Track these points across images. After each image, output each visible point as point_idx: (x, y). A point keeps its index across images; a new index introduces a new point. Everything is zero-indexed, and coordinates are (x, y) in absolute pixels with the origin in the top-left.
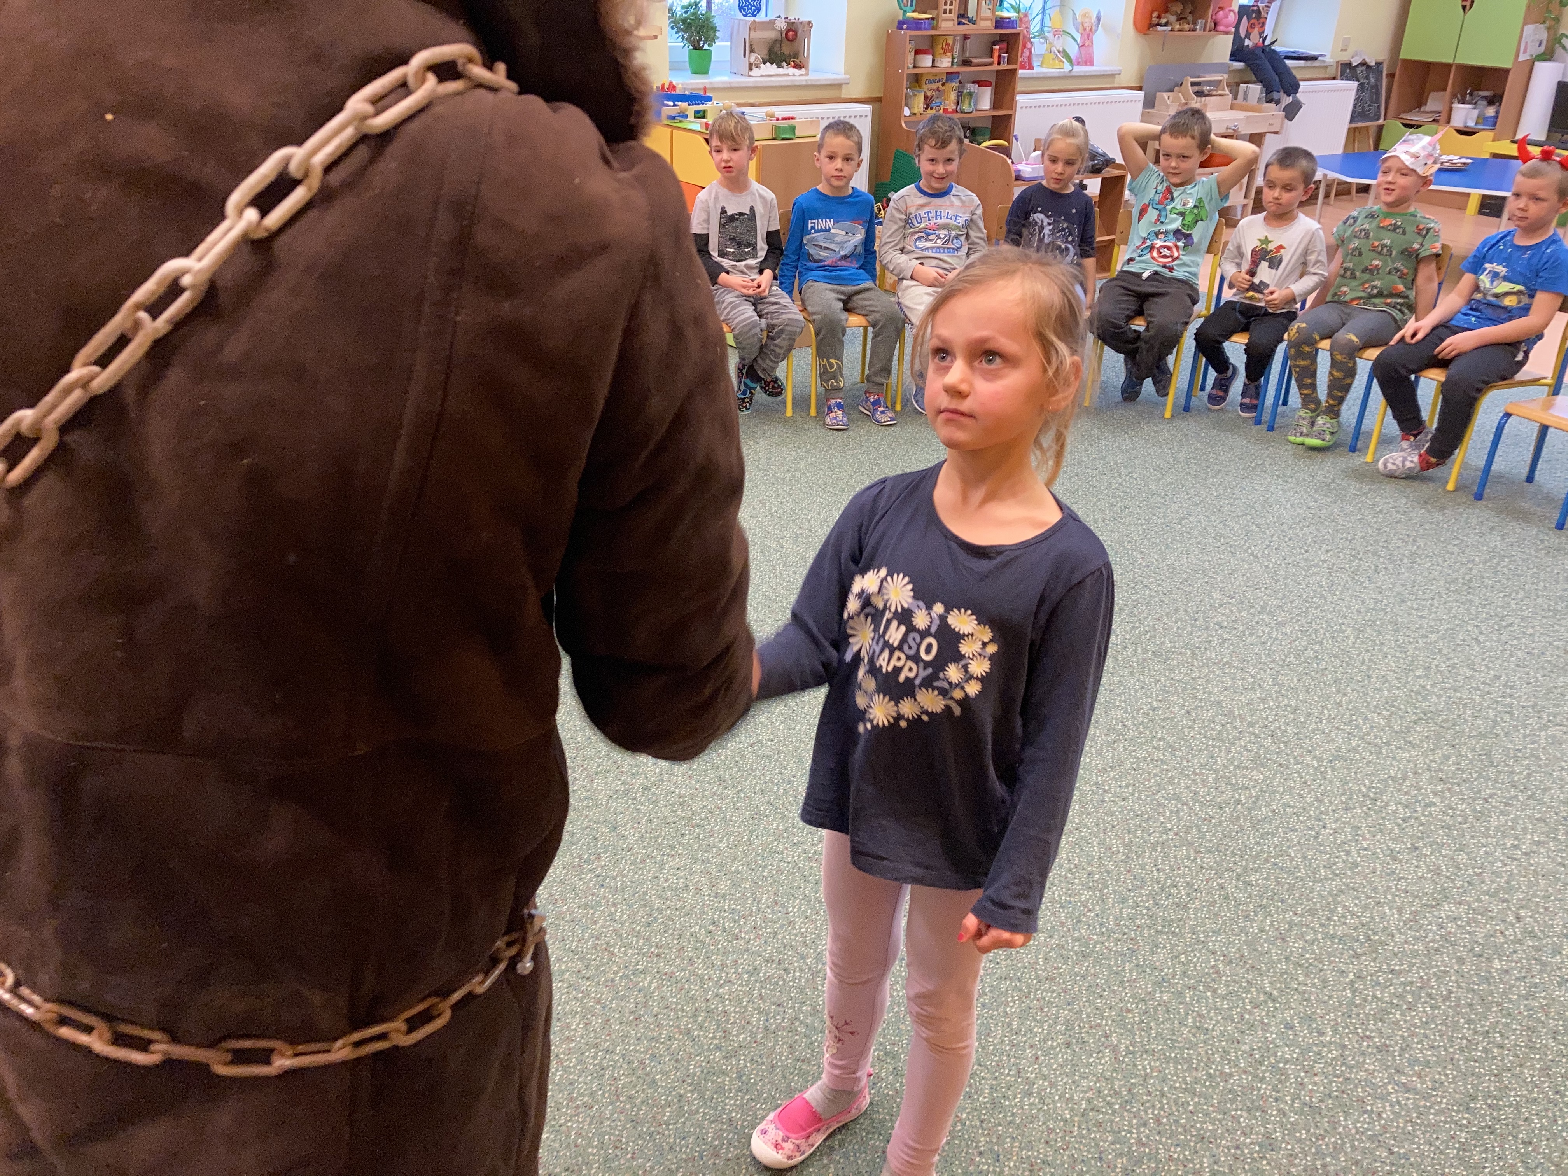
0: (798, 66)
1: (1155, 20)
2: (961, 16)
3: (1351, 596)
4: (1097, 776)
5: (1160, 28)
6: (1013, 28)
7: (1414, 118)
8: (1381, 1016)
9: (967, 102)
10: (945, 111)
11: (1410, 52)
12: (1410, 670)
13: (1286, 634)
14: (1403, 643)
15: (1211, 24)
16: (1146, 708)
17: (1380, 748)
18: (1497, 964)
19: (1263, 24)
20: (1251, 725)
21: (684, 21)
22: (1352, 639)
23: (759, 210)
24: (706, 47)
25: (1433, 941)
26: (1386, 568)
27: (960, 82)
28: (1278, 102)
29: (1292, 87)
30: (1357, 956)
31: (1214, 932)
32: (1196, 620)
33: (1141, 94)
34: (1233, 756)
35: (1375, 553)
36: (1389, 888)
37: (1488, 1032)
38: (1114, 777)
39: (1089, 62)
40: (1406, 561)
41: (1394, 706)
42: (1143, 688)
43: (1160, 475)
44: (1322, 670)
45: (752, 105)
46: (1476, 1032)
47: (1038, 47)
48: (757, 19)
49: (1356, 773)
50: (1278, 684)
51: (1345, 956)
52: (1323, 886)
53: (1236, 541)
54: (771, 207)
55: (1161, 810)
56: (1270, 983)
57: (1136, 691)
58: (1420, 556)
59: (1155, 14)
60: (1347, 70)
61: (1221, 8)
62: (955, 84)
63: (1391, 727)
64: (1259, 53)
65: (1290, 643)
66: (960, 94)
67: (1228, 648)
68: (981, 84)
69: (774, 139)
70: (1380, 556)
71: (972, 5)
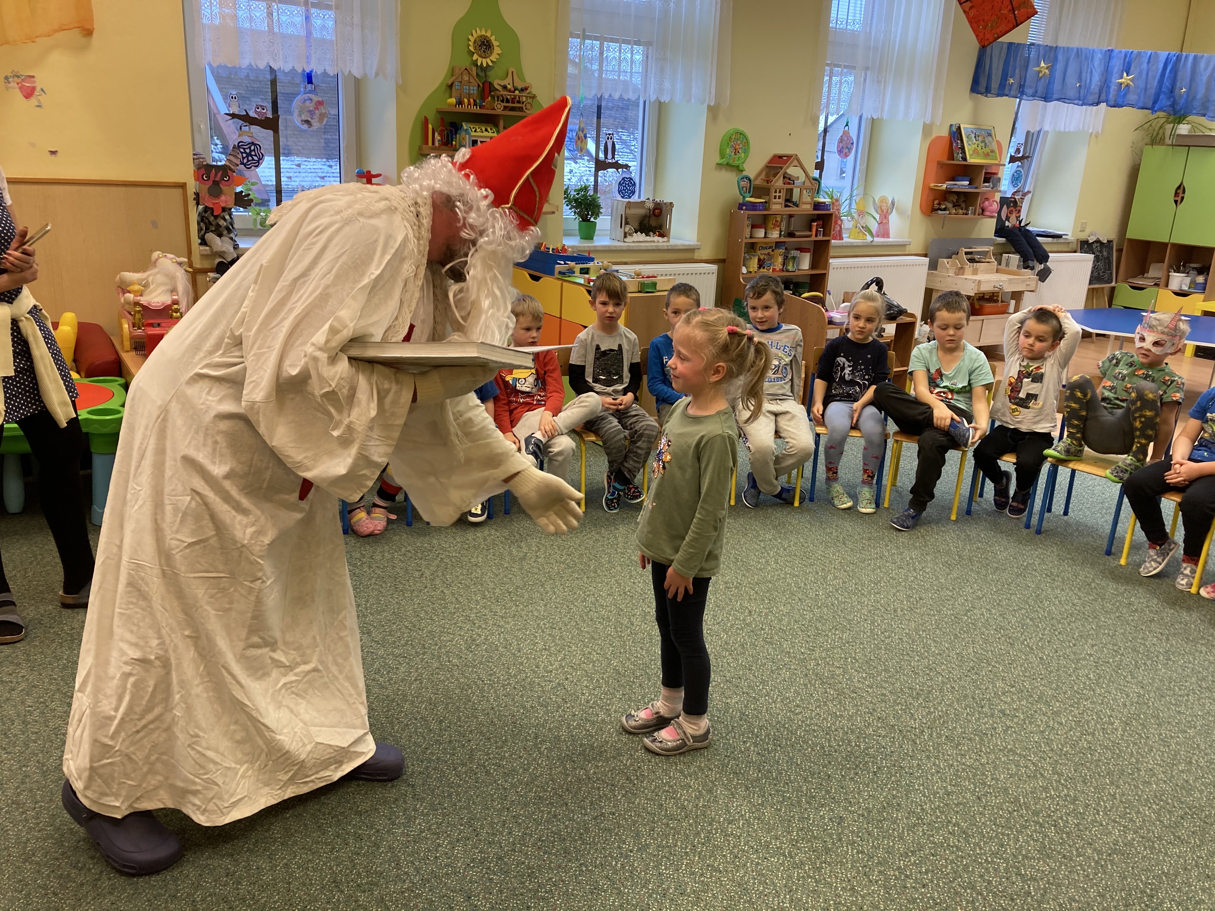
0: (662, 235)
1: (936, 206)
2: (787, 200)
3: (1116, 689)
4: (900, 860)
5: (940, 212)
6: (828, 210)
7: (1140, 282)
9: (791, 264)
10: (774, 270)
11: (1134, 233)
12: (1173, 764)
13: (1062, 724)
14: (1166, 737)
15: (979, 210)
16: (941, 792)
17: (1153, 842)
19: (1019, 211)
20: (1036, 813)
21: (576, 200)
22: (1120, 732)
23: (625, 347)
24: (592, 219)
26: (1145, 664)
27: (786, 249)
28: (1032, 268)
29: (1043, 258)
32: (982, 707)
33: (926, 260)
34: (1021, 846)
35: (1134, 650)
38: (915, 861)
39: (886, 234)
40: (1161, 658)
41: (1162, 800)
42: (938, 772)
43: (947, 570)
44: (1096, 761)
45: (626, 263)
47: (847, 223)
48: (631, 200)
49: (1133, 868)
50: (1058, 774)
53: (1014, 633)
54: (634, 345)
55: (958, 899)
57: (933, 775)
58: (1173, 653)
59: (936, 202)
60: (1085, 246)
61: (987, 199)
62: (782, 251)
63: (1161, 822)
64: (1017, 232)
65: (1065, 733)
66: (786, 258)
67: (1011, 735)
68: (802, 250)
69: (640, 292)
70: (1138, 652)
71: (796, 192)
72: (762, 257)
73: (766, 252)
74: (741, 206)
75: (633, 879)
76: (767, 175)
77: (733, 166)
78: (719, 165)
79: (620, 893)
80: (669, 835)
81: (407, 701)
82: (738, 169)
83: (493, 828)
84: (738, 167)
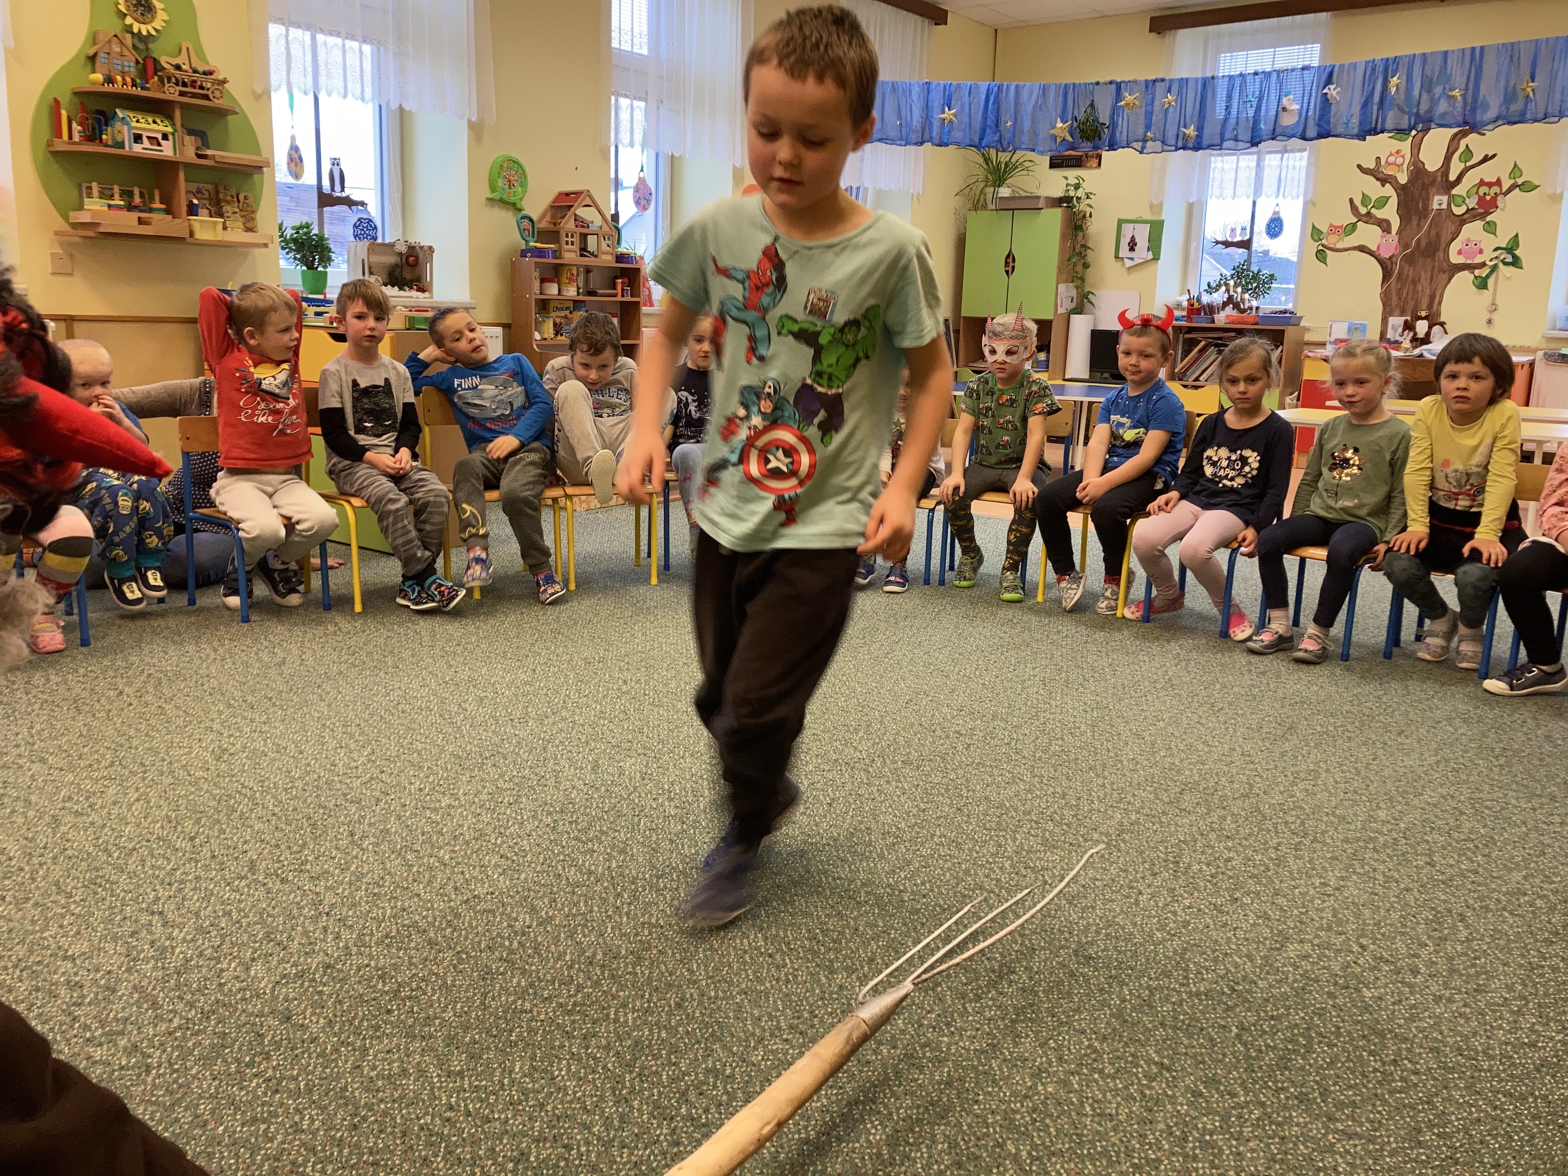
0: (421, 290)
2: (582, 248)
6: (632, 265)
8: (1283, 1063)
11: (968, 310)
18: (1367, 993)
21: (295, 241)
22: (1089, 733)
23: (394, 384)
25: (1295, 981)
30: (1229, 1009)
31: (1073, 1011)
36: (1229, 938)
37: (1395, 1061)
46: (1384, 1064)
48: (374, 242)
51: (1219, 1010)
52: (1164, 947)
56: (1155, 1052)
65: (1033, 742)
69: (407, 327)
71: (592, 241)
72: (558, 320)
73: (563, 314)
74: (523, 253)
75: (540, 955)
76: (553, 217)
77: (508, 203)
78: (490, 200)
79: (524, 972)
80: (579, 902)
81: (127, 824)
82: (515, 207)
83: (309, 937)
84: (514, 205)
